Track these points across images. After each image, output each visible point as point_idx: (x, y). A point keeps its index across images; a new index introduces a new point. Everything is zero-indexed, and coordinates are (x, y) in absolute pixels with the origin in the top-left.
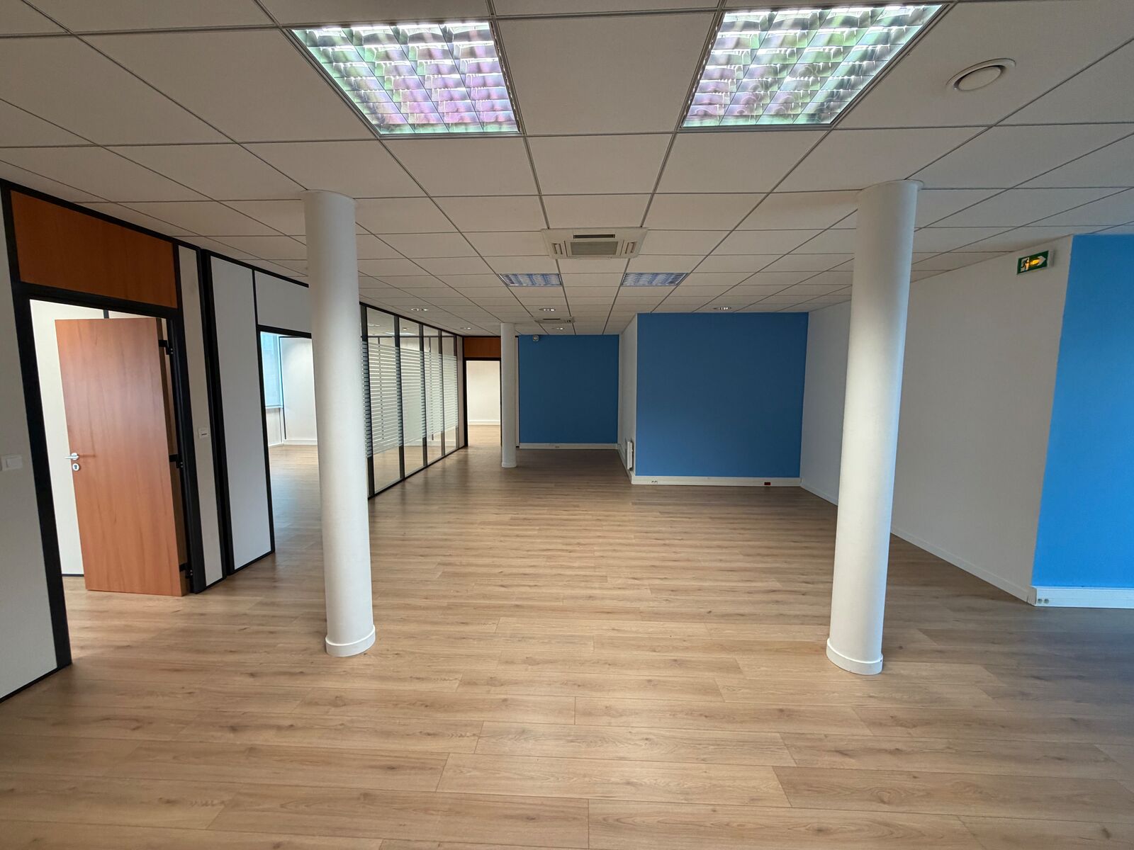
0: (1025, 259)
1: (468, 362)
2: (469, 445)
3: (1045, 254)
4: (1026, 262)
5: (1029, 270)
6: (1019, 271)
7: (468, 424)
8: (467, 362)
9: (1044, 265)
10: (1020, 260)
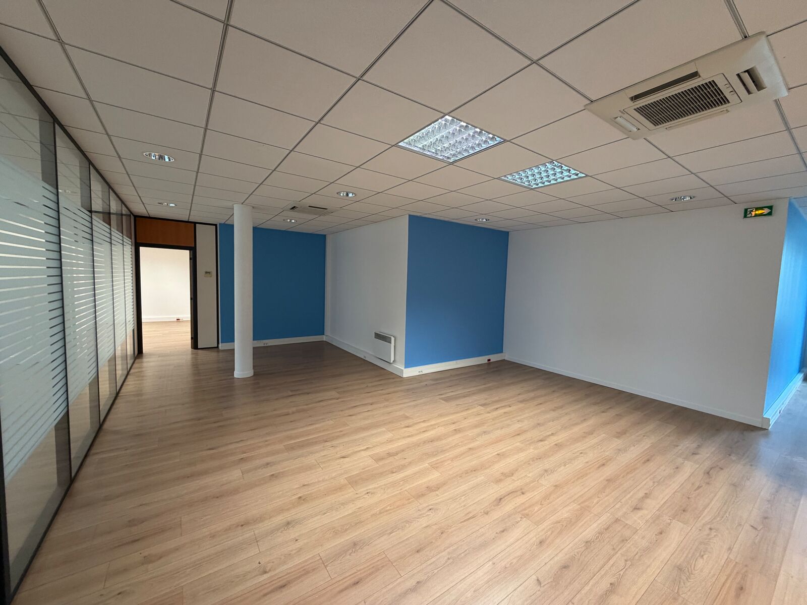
0: (752, 209)
1: (142, 250)
2: (144, 351)
3: (771, 208)
4: (752, 211)
5: (754, 216)
6: (745, 216)
7: (143, 321)
8: (141, 248)
9: (770, 214)
10: (746, 210)
